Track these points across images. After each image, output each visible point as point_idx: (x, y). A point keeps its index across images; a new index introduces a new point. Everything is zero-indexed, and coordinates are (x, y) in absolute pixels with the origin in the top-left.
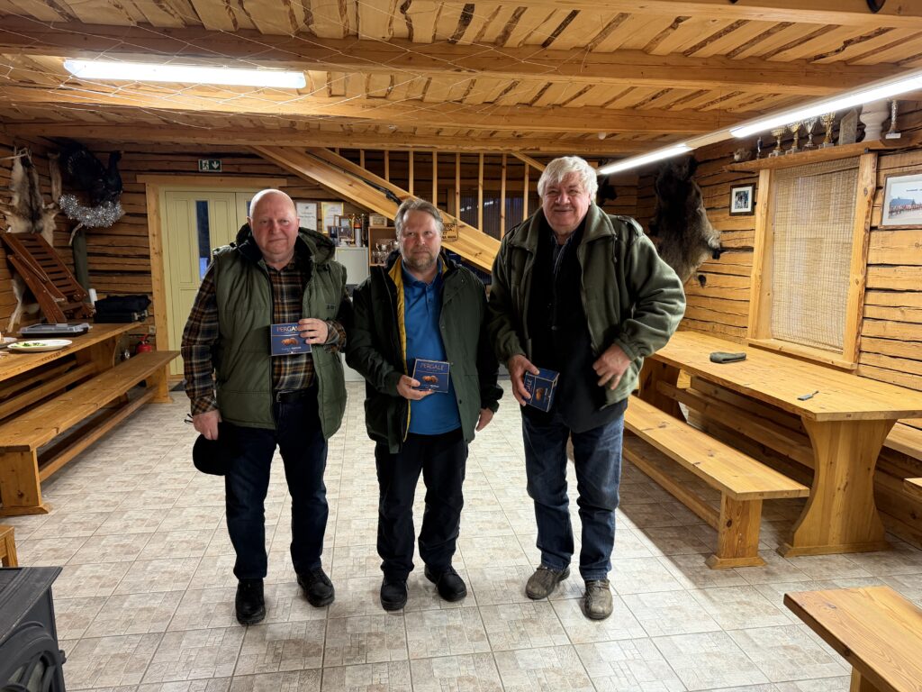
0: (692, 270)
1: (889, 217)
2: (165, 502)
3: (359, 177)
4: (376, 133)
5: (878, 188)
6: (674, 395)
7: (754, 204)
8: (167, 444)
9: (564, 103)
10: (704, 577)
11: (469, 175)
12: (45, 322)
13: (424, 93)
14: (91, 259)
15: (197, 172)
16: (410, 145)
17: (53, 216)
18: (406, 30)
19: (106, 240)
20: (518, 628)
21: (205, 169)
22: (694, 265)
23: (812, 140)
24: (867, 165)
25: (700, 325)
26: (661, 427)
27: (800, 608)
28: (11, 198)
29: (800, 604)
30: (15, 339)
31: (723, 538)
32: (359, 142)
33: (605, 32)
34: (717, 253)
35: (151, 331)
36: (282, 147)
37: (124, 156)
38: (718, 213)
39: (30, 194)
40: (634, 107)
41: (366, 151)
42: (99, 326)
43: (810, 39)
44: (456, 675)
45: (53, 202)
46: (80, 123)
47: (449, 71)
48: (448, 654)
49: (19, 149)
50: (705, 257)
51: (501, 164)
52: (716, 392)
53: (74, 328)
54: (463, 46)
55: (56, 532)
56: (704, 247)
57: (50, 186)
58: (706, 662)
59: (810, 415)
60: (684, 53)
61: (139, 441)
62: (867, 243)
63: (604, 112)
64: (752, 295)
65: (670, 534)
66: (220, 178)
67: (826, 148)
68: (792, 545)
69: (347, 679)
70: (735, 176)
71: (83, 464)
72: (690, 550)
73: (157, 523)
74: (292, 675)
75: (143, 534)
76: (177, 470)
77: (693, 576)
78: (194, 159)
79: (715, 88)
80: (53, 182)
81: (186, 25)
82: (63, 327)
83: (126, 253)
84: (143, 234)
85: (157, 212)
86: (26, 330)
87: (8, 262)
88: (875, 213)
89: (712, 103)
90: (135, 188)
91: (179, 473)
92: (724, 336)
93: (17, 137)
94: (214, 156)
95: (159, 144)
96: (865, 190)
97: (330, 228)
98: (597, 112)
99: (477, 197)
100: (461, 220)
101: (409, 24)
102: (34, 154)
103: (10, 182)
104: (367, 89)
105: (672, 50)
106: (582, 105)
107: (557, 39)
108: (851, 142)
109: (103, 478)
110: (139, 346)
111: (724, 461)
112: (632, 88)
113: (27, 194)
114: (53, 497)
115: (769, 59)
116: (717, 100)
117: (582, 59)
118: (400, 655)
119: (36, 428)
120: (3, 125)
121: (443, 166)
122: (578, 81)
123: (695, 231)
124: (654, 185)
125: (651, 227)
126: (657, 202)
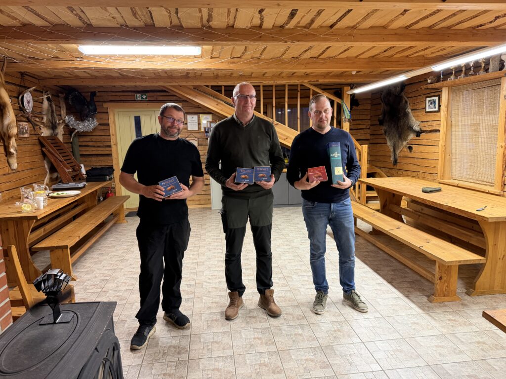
0: (405, 143)
2: (135, 274)
3: (222, 100)
4: (231, 76)
6: (400, 212)
7: (440, 106)
8: (129, 244)
9: (335, 56)
10: (428, 307)
11: (280, 97)
12: (61, 182)
13: (261, 54)
14: (81, 149)
15: (134, 101)
17: (62, 127)
18: (259, 22)
19: (88, 139)
20: (332, 334)
21: (139, 99)
22: (405, 140)
23: (473, 70)
24: (505, 83)
25: (410, 173)
26: (398, 228)
27: (492, 318)
28: (43, 118)
29: (492, 316)
30: (51, 191)
31: (437, 286)
32: (221, 81)
33: (365, 19)
34: (418, 134)
35: (113, 186)
36: (181, 86)
37: (98, 94)
38: (419, 112)
39: (52, 116)
40: (373, 57)
41: (225, 86)
42: (90, 183)
43: (476, 17)
44: (304, 358)
45: (62, 119)
46: (77, 77)
47: (280, 43)
48: (298, 348)
49: (45, 93)
50: (412, 136)
51: (297, 90)
52: (422, 209)
53: (79, 185)
54: (288, 29)
55: (82, 290)
56: (411, 130)
57: (60, 111)
58: (436, 351)
59: (484, 219)
60: (406, 27)
61: (114, 243)
63: (356, 60)
64: (440, 156)
65: (406, 286)
66: (147, 104)
67: (482, 74)
68: (475, 290)
69: (247, 360)
70: (428, 91)
72: (418, 293)
73: (133, 285)
74: (218, 359)
75: (127, 290)
76: (137, 257)
77: (421, 306)
78: (133, 94)
79: (420, 45)
80: (62, 109)
81: (146, 25)
82: (72, 184)
83: (98, 145)
84: (108, 134)
85: (114, 122)
86: (55, 186)
87: (42, 152)
89: (417, 52)
90: (103, 111)
92: (424, 178)
93: (45, 86)
94: (143, 92)
95: (114, 86)
96: (505, 96)
97: (205, 128)
98: (353, 60)
99: (284, 107)
100: (276, 121)
101: (262, 19)
102: (53, 95)
103: (42, 110)
104: (231, 54)
105: (400, 26)
106: (346, 56)
107: (340, 23)
108: (497, 71)
109: (100, 262)
110: (107, 194)
111: (436, 245)
112: (374, 47)
113: (50, 116)
114: (77, 272)
115: (453, 28)
116: (420, 51)
117: (352, 33)
118: (273, 348)
119: (68, 236)
120: (37, 81)
121: (266, 92)
122: (348, 44)
123: (405, 122)
124: (381, 98)
125: (379, 121)
126: (383, 107)
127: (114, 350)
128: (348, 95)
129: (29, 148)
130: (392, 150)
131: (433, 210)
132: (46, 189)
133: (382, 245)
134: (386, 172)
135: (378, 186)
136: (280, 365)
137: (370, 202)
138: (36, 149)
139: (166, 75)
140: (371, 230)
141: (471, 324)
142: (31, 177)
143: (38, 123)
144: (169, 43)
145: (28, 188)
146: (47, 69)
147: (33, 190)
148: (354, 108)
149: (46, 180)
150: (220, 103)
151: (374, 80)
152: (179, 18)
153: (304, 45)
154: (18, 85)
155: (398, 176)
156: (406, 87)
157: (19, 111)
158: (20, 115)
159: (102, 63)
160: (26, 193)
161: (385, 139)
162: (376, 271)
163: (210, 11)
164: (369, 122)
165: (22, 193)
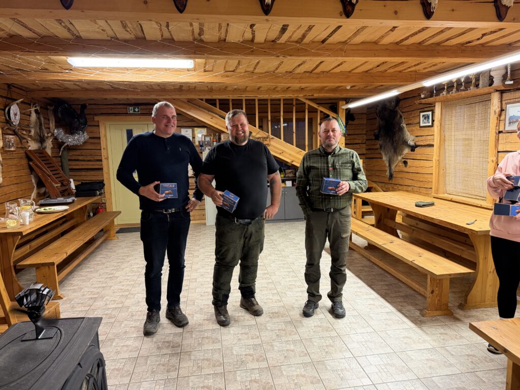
0: (400, 158)
1: (509, 126)
2: (125, 291)
3: (216, 114)
4: (225, 90)
5: (502, 110)
6: (395, 226)
7: (433, 121)
8: (119, 261)
9: (330, 71)
10: (420, 321)
11: (276, 111)
12: (49, 197)
13: (255, 68)
14: (70, 163)
15: (126, 114)
16: (244, 96)
17: (51, 140)
18: (251, 36)
19: (78, 152)
20: (324, 350)
21: (131, 112)
22: (400, 155)
23: (465, 86)
24: (495, 98)
25: (405, 188)
26: (391, 243)
28: (30, 131)
29: (478, 328)
30: (38, 207)
31: (430, 300)
32: (216, 95)
33: (355, 34)
34: (413, 148)
35: (103, 201)
36: (174, 99)
37: (88, 107)
38: (413, 127)
39: (40, 129)
40: (367, 71)
41: (220, 100)
42: (80, 198)
43: (464, 33)
44: (295, 374)
45: (50, 132)
46: (66, 90)
47: (273, 57)
48: (289, 363)
49: (34, 105)
50: (407, 151)
51: (292, 104)
52: (417, 224)
53: (68, 200)
54: (281, 44)
55: (69, 308)
56: (405, 145)
57: (49, 124)
58: (426, 364)
59: (474, 232)
60: (396, 43)
61: (104, 260)
62: (497, 140)
63: (351, 74)
64: (434, 171)
65: (399, 300)
66: (139, 117)
67: (472, 90)
68: (467, 303)
69: (237, 377)
70: (422, 106)
71: (75, 273)
72: (411, 308)
73: (122, 303)
74: (208, 376)
75: (116, 308)
76: (128, 274)
77: (415, 321)
78: (125, 106)
79: (411, 61)
80: (51, 122)
81: (136, 38)
82: (61, 199)
83: (88, 159)
84: (99, 148)
85: (105, 136)
86: (42, 202)
87: (29, 165)
88: (501, 124)
89: (409, 68)
90: (94, 124)
91: (128, 276)
92: (420, 193)
93: (32, 98)
94: (136, 105)
95: (106, 99)
96: (495, 112)
97: (199, 142)
98: (347, 75)
99: (280, 122)
100: (272, 135)
101: (253, 34)
102: (41, 107)
103: (29, 123)
104: (225, 67)
105: (390, 42)
106: (339, 71)
107: (330, 38)
108: (486, 86)
109: (88, 280)
110: (97, 209)
111: (428, 259)
112: (367, 62)
113: (38, 128)
114: (64, 290)
115: (442, 44)
116: (412, 66)
117: (344, 48)
118: (264, 365)
119: (55, 253)
120: (24, 93)
121: (261, 106)
122: (341, 59)
123: (400, 136)
124: (376, 112)
125: (375, 135)
126: (378, 122)
127: (98, 366)
128: (343, 109)
129: (15, 162)
130: (387, 165)
131: (427, 225)
132: (32, 204)
133: (376, 260)
134: (382, 187)
135: (373, 201)
136: (270, 381)
137: (366, 217)
138: (23, 163)
139: (158, 88)
140: (367, 245)
141: (461, 337)
142: (17, 191)
143: (26, 137)
144: (160, 56)
145: (13, 203)
146: (35, 81)
147: (19, 206)
148: (350, 122)
149: (33, 195)
150: (215, 117)
151: (369, 94)
152: (170, 32)
153: (297, 60)
154: (5, 97)
155: (394, 190)
156: (401, 102)
157: (5, 124)
158: (6, 127)
159: (92, 75)
160: (11, 208)
161: (380, 153)
162: (370, 286)
163: (201, 25)
164: (365, 137)
165: (6, 208)
